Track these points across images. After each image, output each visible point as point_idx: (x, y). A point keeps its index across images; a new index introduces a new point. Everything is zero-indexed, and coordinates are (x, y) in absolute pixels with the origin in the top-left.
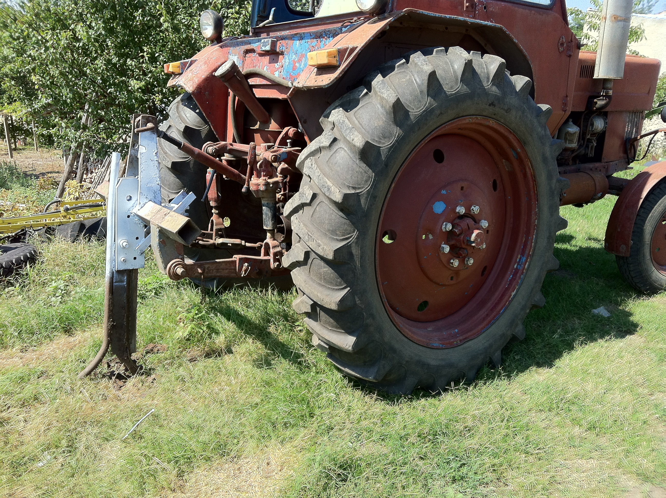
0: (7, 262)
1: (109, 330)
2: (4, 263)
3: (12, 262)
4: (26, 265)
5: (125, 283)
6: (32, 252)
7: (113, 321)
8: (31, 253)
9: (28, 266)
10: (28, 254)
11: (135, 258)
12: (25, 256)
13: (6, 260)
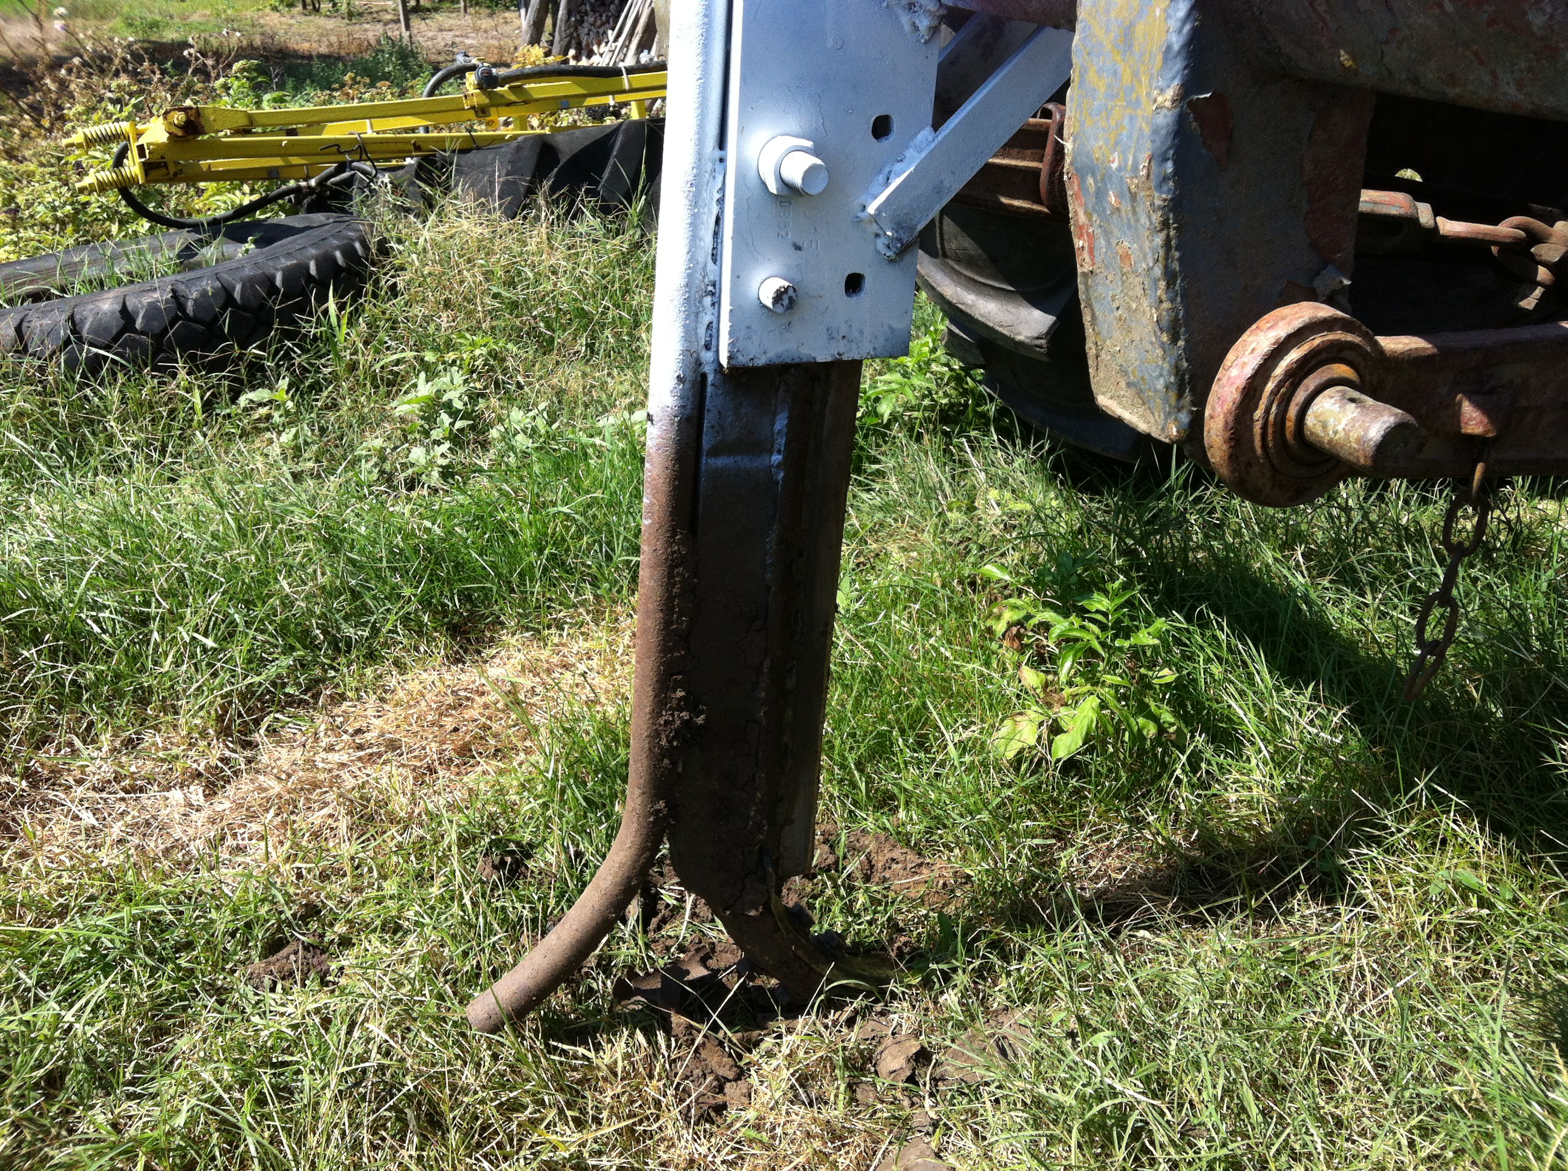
0: (249, 284)
1: (664, 753)
2: (238, 287)
3: (271, 280)
4: (322, 299)
5: (776, 458)
6: (357, 245)
7: (691, 704)
8: (349, 252)
9: (332, 305)
10: (338, 254)
11: (854, 284)
12: (326, 262)
13: (248, 272)
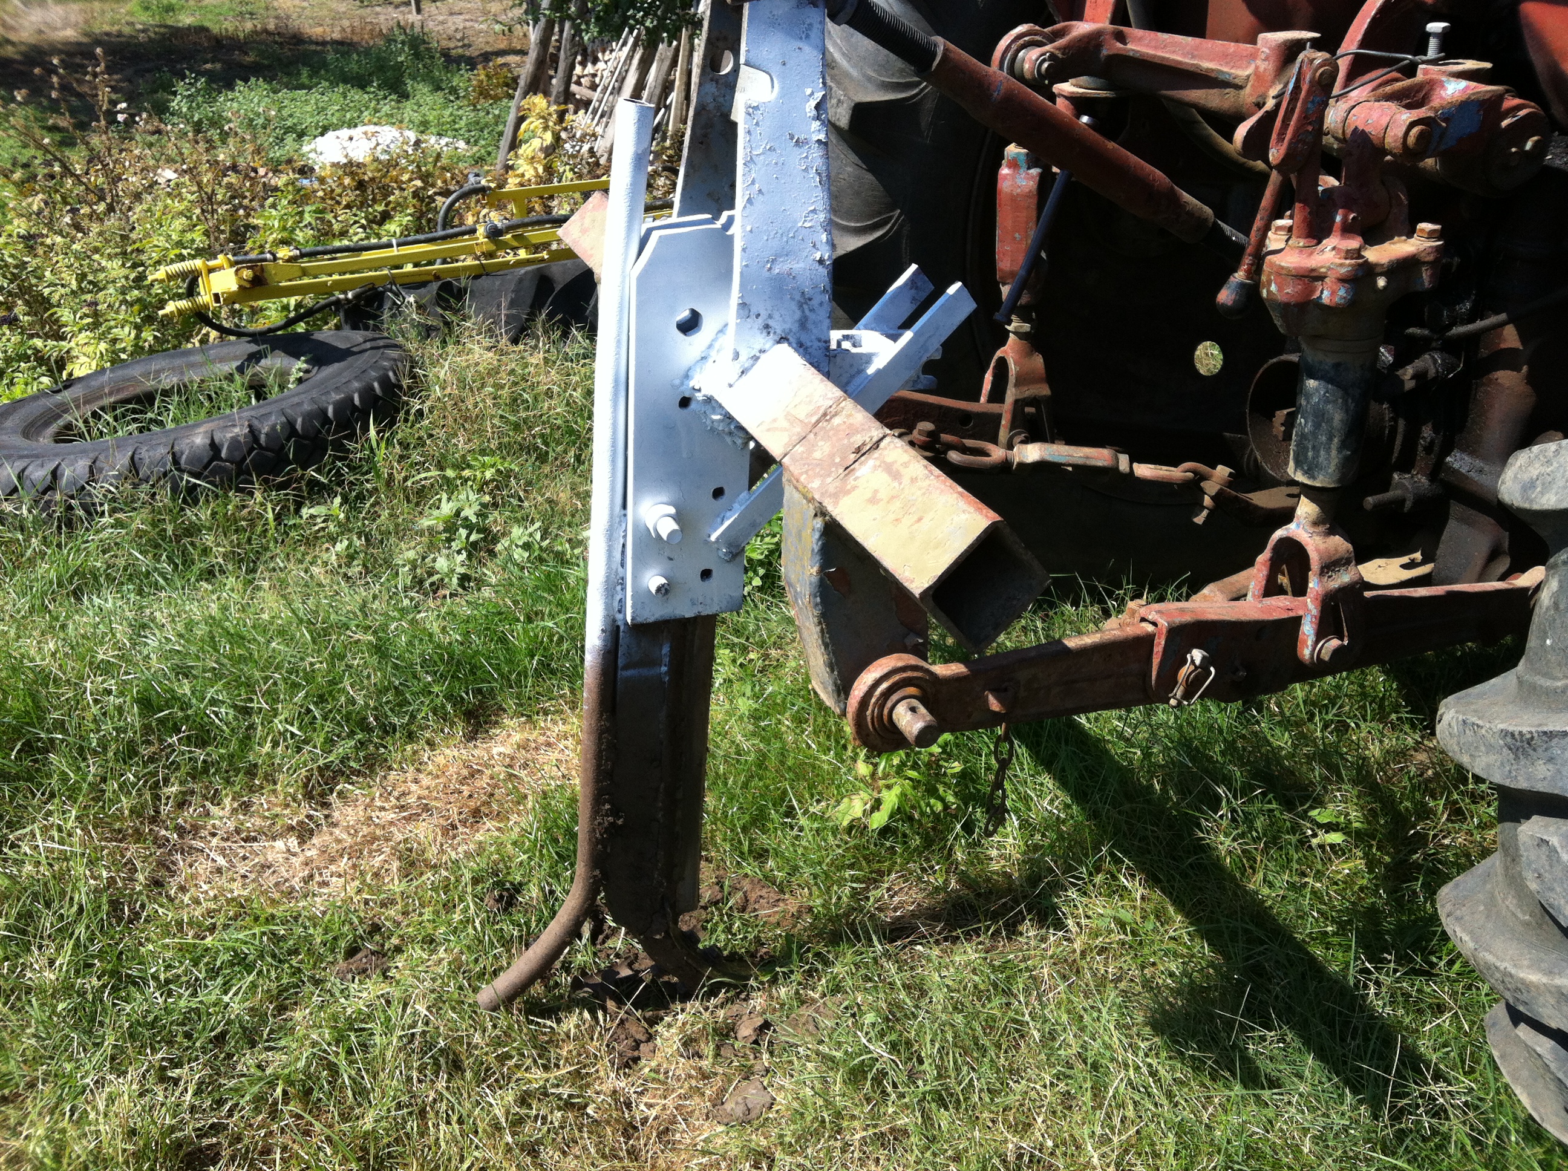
0: (308, 417)
1: (598, 842)
2: (299, 421)
3: (324, 412)
4: (365, 429)
5: (664, 669)
6: (391, 374)
7: (615, 812)
8: (385, 381)
9: (372, 432)
10: (376, 385)
11: (706, 574)
12: (367, 392)
13: (307, 407)
